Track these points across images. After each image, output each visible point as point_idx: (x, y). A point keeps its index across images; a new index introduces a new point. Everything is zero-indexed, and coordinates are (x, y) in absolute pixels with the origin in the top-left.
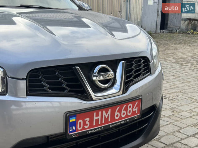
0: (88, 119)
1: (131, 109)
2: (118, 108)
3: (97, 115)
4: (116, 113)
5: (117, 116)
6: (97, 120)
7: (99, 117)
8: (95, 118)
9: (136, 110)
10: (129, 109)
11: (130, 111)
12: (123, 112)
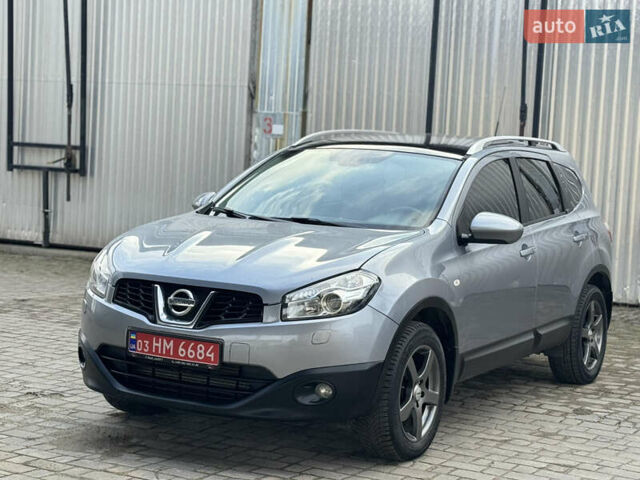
0: (147, 342)
1: (202, 352)
2: (183, 343)
3: (157, 342)
4: (181, 349)
5: (182, 352)
6: (157, 347)
7: (159, 345)
8: (155, 344)
9: (212, 356)
10: (199, 351)
11: (201, 355)
12: (190, 351)
